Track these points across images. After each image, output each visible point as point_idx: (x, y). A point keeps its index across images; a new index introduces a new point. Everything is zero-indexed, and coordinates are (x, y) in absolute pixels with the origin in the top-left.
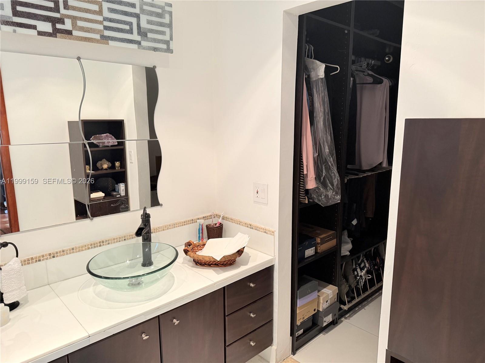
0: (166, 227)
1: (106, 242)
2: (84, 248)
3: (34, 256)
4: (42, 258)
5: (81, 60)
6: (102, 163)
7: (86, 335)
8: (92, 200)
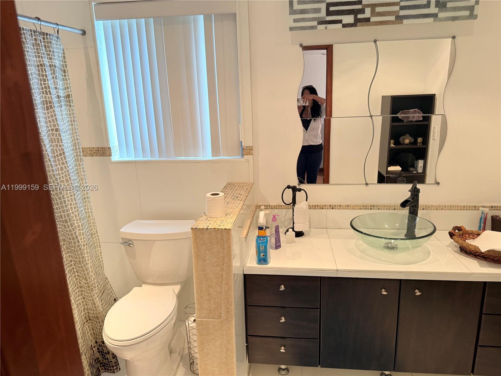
0: (440, 206)
1: (376, 207)
2: (357, 208)
3: (319, 204)
4: (324, 207)
5: (377, 42)
6: (404, 138)
7: (335, 268)
8: (388, 173)
